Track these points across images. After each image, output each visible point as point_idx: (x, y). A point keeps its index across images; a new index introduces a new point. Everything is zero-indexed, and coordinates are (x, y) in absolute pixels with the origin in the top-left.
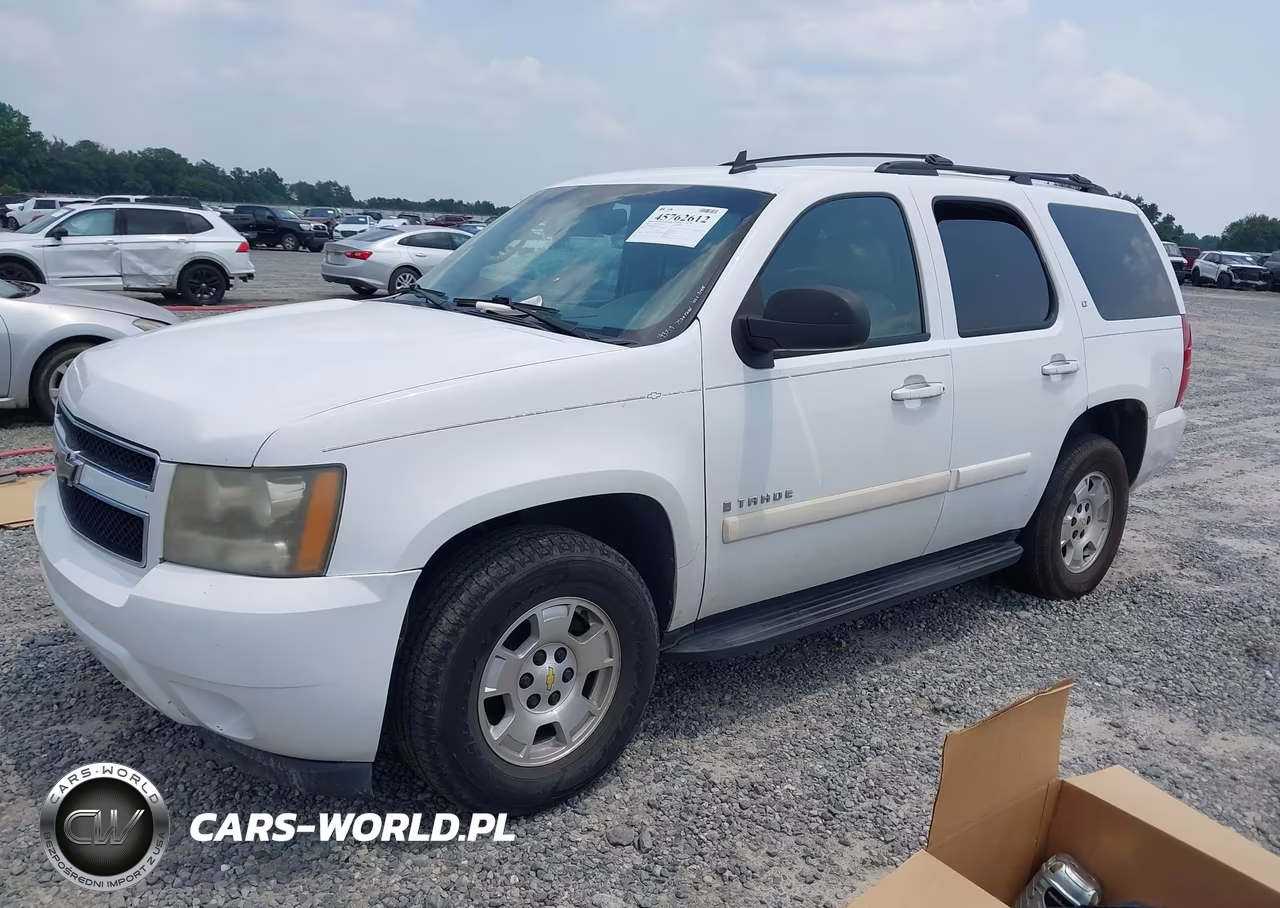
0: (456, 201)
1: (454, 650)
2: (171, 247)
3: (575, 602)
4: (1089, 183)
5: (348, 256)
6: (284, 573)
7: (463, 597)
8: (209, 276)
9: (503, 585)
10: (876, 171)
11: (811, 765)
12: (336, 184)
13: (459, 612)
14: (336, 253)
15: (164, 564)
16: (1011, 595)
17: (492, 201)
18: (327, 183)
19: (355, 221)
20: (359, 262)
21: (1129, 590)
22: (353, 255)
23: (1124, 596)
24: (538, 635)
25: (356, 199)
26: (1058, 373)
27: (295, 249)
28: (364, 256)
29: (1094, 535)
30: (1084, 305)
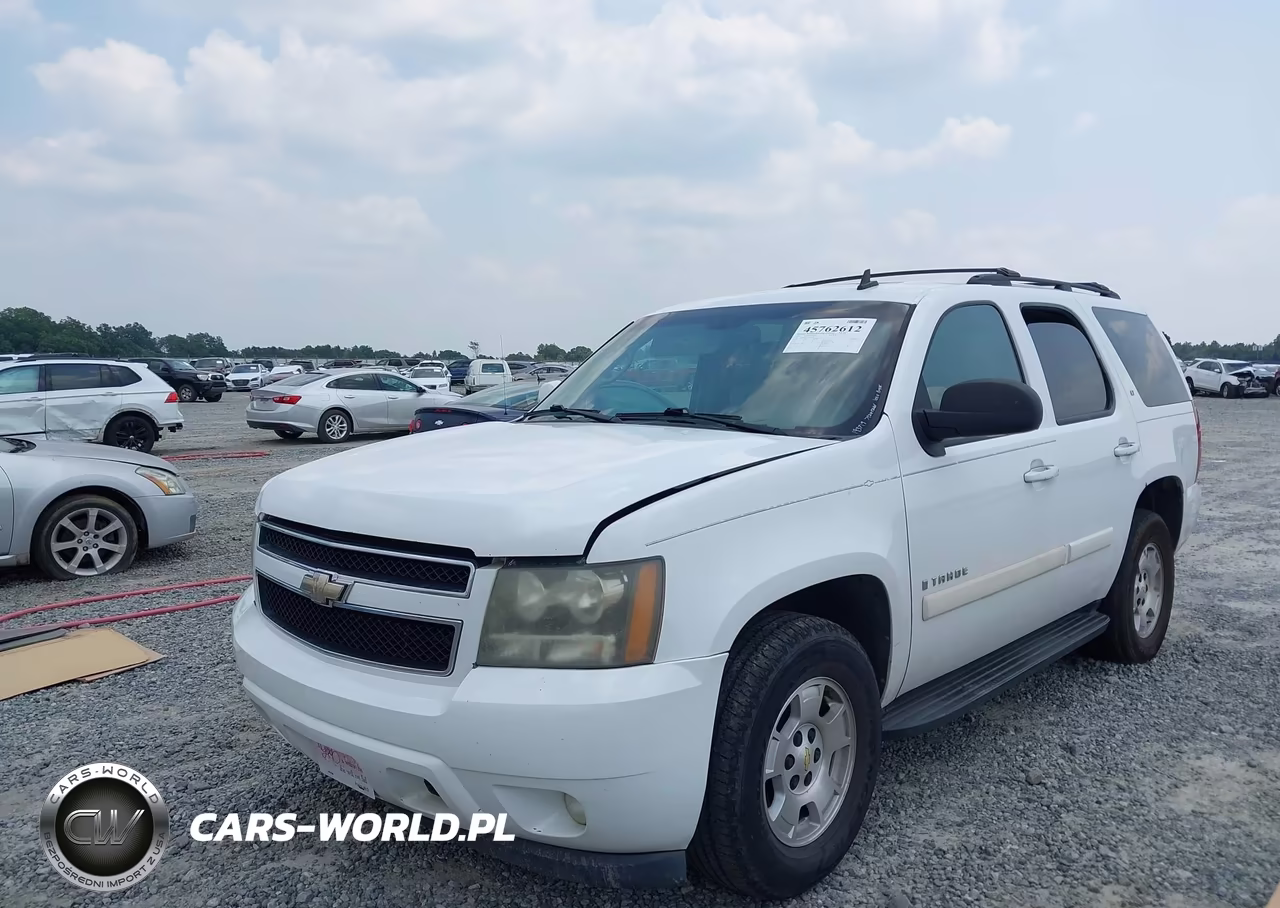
0: (332, 346)
1: (749, 732)
2: (98, 400)
3: (823, 682)
4: (1107, 289)
5: (276, 401)
6: (611, 664)
7: (747, 680)
8: (137, 427)
9: (780, 666)
10: (968, 283)
11: (1018, 826)
12: (206, 335)
13: (748, 694)
14: (263, 399)
15: (479, 668)
16: (1089, 663)
17: (370, 346)
18: (198, 335)
19: (246, 369)
20: (290, 406)
21: (1186, 651)
22: (281, 400)
23: (1184, 657)
24: (798, 715)
25: (230, 350)
26: (1124, 454)
27: (193, 400)
28: (294, 400)
29: (1152, 601)
30: (1132, 393)
